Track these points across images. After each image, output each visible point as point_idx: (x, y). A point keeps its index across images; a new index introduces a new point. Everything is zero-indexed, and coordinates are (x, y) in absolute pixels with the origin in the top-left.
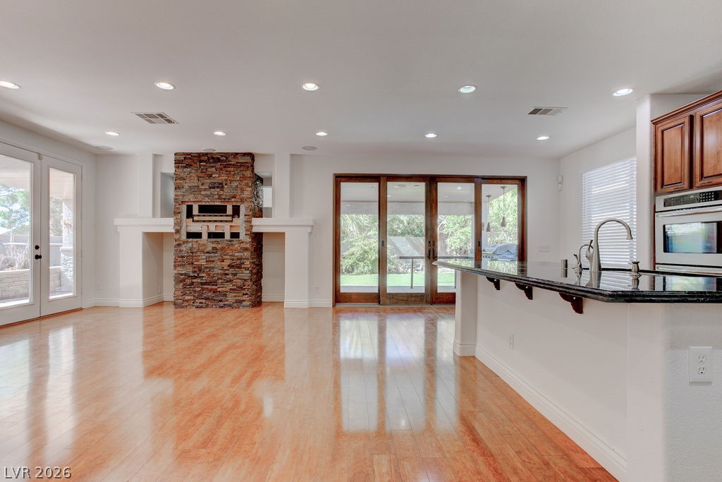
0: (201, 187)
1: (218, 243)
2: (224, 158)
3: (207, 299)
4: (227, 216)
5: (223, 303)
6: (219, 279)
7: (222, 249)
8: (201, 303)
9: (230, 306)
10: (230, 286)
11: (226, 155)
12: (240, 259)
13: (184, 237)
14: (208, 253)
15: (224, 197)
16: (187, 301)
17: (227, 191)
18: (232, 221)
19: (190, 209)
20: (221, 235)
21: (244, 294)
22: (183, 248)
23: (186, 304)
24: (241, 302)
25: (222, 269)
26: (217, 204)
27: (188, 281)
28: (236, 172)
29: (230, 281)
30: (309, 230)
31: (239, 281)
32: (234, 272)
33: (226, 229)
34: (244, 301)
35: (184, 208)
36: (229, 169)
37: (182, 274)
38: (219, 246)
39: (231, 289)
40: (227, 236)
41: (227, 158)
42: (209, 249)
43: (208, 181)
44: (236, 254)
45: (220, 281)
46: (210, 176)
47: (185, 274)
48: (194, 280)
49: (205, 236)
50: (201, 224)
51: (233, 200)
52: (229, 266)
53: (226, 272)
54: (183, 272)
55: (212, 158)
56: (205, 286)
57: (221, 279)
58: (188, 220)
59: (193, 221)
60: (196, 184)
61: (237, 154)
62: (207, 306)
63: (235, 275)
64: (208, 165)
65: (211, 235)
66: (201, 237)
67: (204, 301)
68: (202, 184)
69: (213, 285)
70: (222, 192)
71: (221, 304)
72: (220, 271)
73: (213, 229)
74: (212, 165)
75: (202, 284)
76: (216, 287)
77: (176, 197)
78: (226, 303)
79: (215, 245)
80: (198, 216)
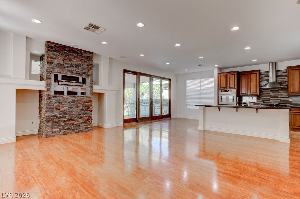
0: (65, 65)
1: (75, 97)
2: (79, 52)
3: (67, 129)
4: (79, 83)
5: (78, 130)
6: (76, 117)
7: (78, 100)
8: (64, 132)
9: (82, 131)
10: (82, 121)
11: (80, 50)
12: (87, 106)
13: (52, 93)
14: (69, 103)
15: (79, 73)
16: (55, 132)
17: (80, 70)
18: (82, 86)
19: (56, 77)
20: (76, 93)
21: (89, 124)
22: (53, 100)
23: (54, 134)
24: (87, 128)
25: (78, 112)
26: (74, 76)
27: (56, 120)
28: (86, 60)
29: (82, 118)
30: (116, 92)
31: (86, 117)
32: (84, 113)
33: (79, 90)
34: (89, 127)
35: (52, 76)
36: (82, 58)
37: (51, 116)
38: (76, 99)
39: (82, 122)
40: (79, 94)
41: (80, 52)
42: (70, 100)
43: (70, 62)
44: (85, 104)
45: (76, 118)
46: (71, 60)
47: (54, 116)
48: (60, 119)
49: (66, 93)
50: (63, 86)
51: (84, 75)
52: (81, 110)
53: (80, 113)
54: (52, 115)
55: (72, 50)
56: (67, 122)
57: (77, 117)
58: (55, 83)
59: (59, 84)
60: (62, 63)
61: (86, 51)
62: (68, 133)
63: (85, 114)
64: (69, 53)
65: (69, 93)
66: (63, 94)
67: (66, 131)
68: (66, 64)
69: (72, 121)
70: (78, 70)
71: (77, 131)
72: (76, 113)
73: (70, 89)
74: (72, 54)
75: (64, 121)
76: (74, 122)
77: (48, 69)
78: (80, 130)
79: (73, 99)
80: (62, 81)
